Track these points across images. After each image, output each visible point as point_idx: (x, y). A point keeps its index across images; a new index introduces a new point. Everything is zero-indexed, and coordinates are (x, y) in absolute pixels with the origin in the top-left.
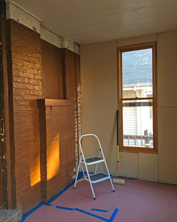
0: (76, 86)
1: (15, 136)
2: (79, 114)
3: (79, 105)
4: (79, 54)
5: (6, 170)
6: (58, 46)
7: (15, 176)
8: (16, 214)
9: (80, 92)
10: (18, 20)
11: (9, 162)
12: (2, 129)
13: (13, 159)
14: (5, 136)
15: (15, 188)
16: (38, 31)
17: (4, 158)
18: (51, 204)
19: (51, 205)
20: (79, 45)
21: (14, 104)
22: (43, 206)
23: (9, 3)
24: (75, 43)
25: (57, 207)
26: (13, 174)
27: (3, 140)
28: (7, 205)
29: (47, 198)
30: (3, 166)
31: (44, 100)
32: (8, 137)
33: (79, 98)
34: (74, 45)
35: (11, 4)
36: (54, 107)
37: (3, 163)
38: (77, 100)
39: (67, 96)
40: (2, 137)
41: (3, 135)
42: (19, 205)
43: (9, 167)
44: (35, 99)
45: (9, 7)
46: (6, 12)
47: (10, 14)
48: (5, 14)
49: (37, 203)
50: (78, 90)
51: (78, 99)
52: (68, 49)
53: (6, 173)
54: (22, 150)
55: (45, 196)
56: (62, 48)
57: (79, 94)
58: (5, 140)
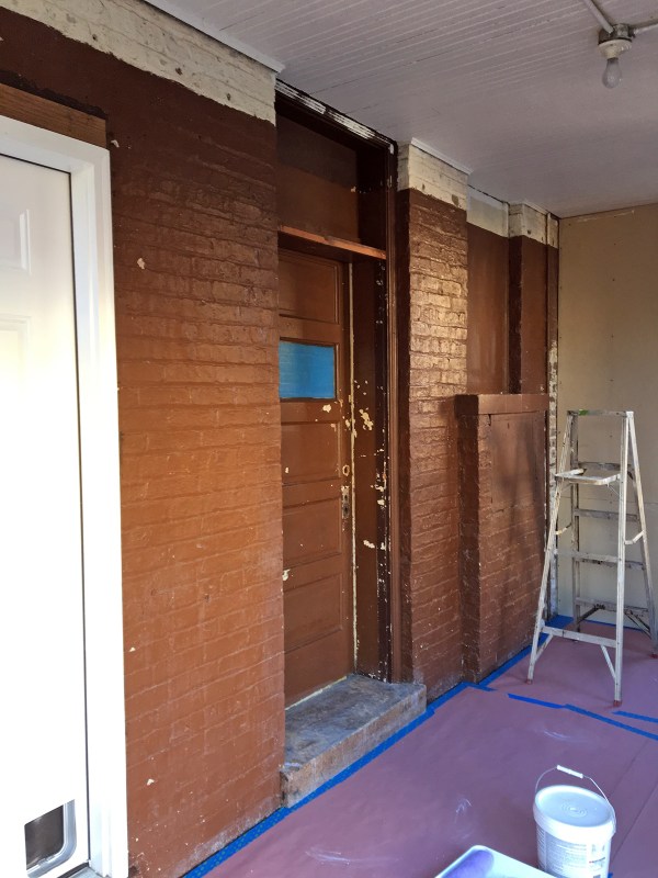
0: (547, 347)
1: (412, 495)
2: (553, 435)
3: (552, 406)
4: (555, 246)
5: (388, 578)
6: (500, 234)
7: (410, 598)
8: (416, 694)
9: (556, 366)
10: (424, 187)
11: (395, 560)
12: (381, 476)
13: (405, 552)
14: (387, 492)
15: (409, 627)
16: (463, 205)
17: (383, 547)
18: (489, 686)
19: (489, 690)
20: (557, 218)
21: (412, 411)
22: (470, 689)
23: (406, 147)
24: (546, 216)
25: (511, 696)
26: (404, 592)
27: (381, 502)
28: (390, 670)
29: (478, 670)
30: (381, 569)
31: (475, 399)
32: (394, 498)
33: (552, 383)
34: (544, 223)
35: (411, 148)
36: (497, 417)
37: (381, 560)
38: (547, 390)
39: (521, 382)
40: (379, 495)
41: (381, 489)
42: (418, 674)
43: (394, 573)
44: (452, 394)
45: (407, 159)
46: (399, 170)
47: (407, 177)
48: (395, 176)
49: (452, 681)
50: (552, 359)
51: (551, 388)
52: (529, 236)
53: (389, 588)
54: (424, 531)
55: (472, 664)
56: (512, 235)
57: (553, 371)
58: (387, 502)
